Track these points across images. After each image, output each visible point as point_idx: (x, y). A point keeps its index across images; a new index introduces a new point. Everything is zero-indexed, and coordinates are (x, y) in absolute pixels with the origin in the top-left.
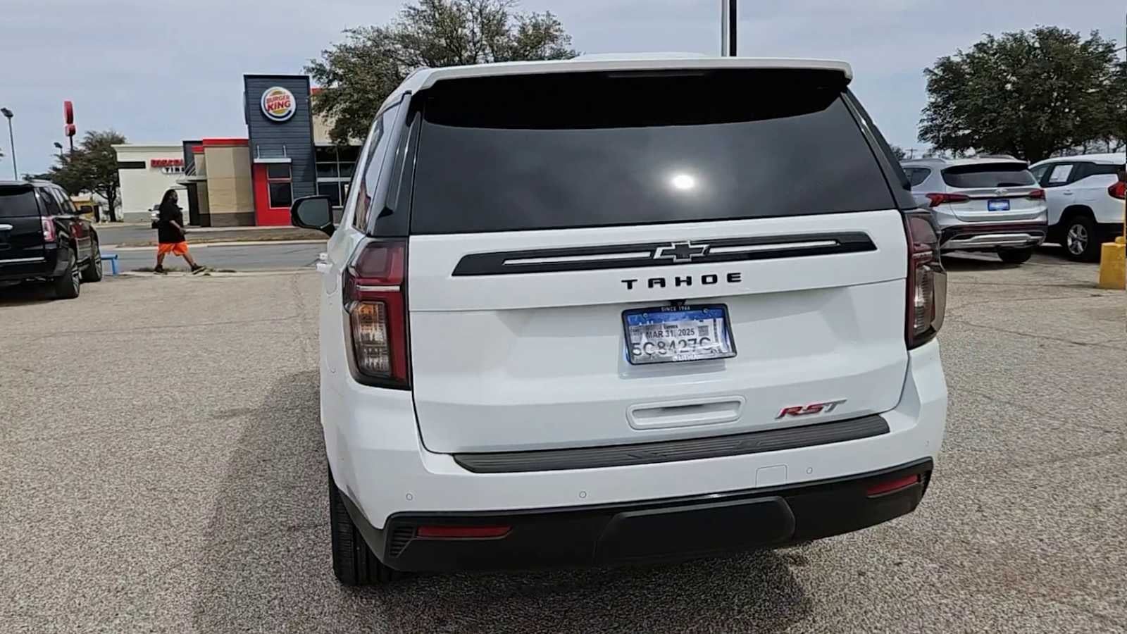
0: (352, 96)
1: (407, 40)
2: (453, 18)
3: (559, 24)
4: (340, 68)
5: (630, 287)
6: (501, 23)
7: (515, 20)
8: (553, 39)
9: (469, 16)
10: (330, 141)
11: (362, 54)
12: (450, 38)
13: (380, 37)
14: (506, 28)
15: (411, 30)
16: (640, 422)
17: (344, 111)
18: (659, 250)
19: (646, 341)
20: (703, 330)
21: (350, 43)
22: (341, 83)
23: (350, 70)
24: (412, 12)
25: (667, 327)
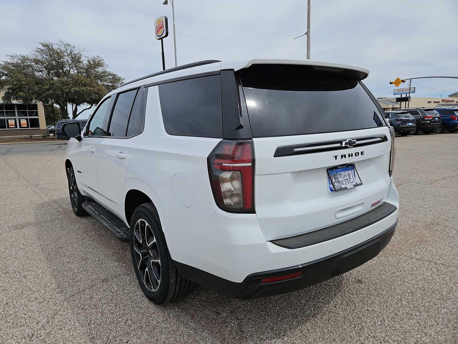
0: (13, 82)
1: (37, 61)
2: (58, 54)
3: (103, 60)
4: (6, 71)
5: (336, 159)
6: (79, 58)
7: (85, 58)
8: (102, 66)
9: (66, 54)
10: (3, 101)
11: (16, 66)
12: (57, 62)
13: (24, 59)
14: (81, 60)
15: (40, 58)
16: (339, 215)
17: (9, 89)
18: (344, 143)
19: (335, 181)
20: (349, 175)
21: (10, 61)
22: (7, 77)
23: (11, 72)
24: (39, 50)
25: (340, 175)
